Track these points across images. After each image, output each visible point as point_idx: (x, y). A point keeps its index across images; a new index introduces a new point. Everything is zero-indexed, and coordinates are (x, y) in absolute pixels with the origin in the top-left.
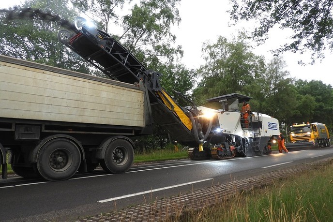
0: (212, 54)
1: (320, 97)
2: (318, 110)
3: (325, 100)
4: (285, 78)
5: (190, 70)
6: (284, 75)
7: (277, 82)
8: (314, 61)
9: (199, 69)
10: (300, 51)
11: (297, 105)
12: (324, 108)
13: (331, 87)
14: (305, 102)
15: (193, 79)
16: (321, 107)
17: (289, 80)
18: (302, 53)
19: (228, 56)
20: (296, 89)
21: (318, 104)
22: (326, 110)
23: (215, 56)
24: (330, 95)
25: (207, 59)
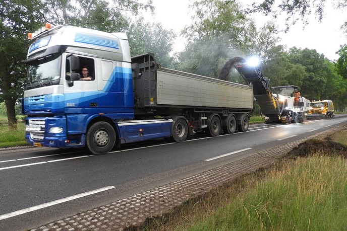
0: (199, 13)
1: (311, 67)
2: (307, 80)
3: (315, 70)
4: (277, 44)
5: (169, 30)
6: (276, 41)
7: (268, 49)
8: (288, 28)
9: (183, 29)
10: (273, 14)
11: (285, 76)
12: (314, 79)
13: (324, 56)
14: (295, 71)
15: (172, 41)
16: (311, 77)
17: (280, 47)
18: (276, 17)
19: (216, 16)
20: (288, 58)
21: (307, 74)
22: (315, 80)
23: (203, 15)
24: (321, 65)
25: (193, 18)
